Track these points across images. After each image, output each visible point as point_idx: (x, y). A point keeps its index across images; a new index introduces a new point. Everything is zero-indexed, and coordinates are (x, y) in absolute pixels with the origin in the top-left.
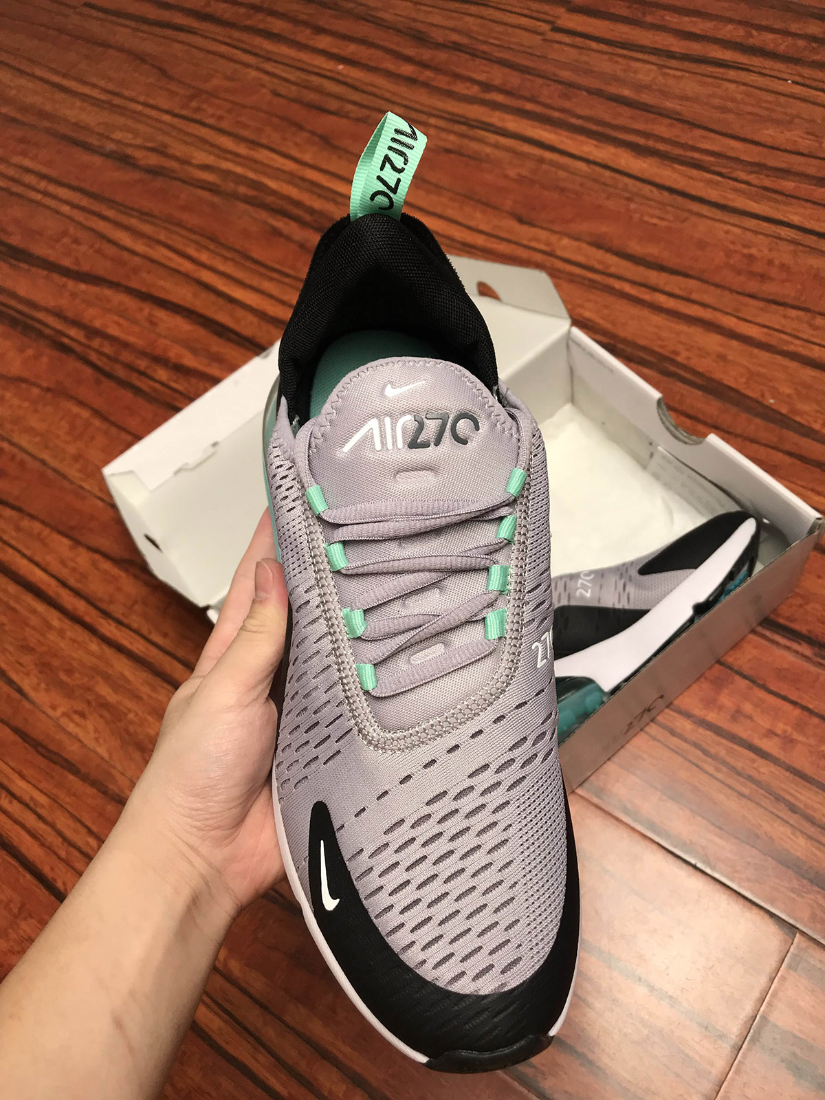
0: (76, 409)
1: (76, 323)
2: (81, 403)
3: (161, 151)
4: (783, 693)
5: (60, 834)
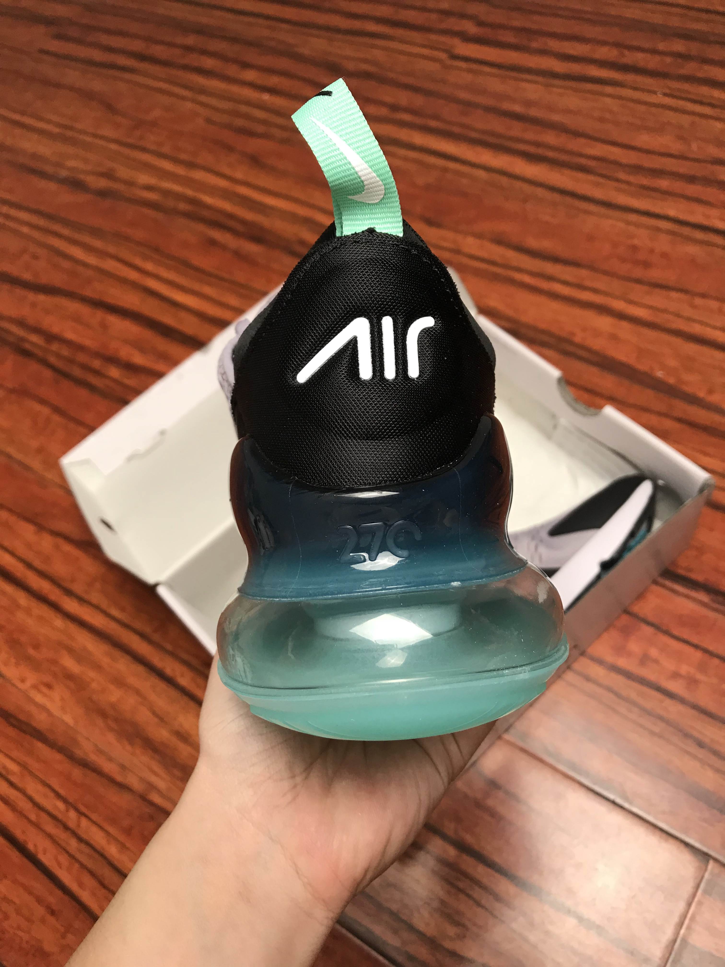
0: (38, 407)
1: (37, 330)
2: (43, 401)
3: (109, 175)
4: (685, 636)
5: (31, 799)
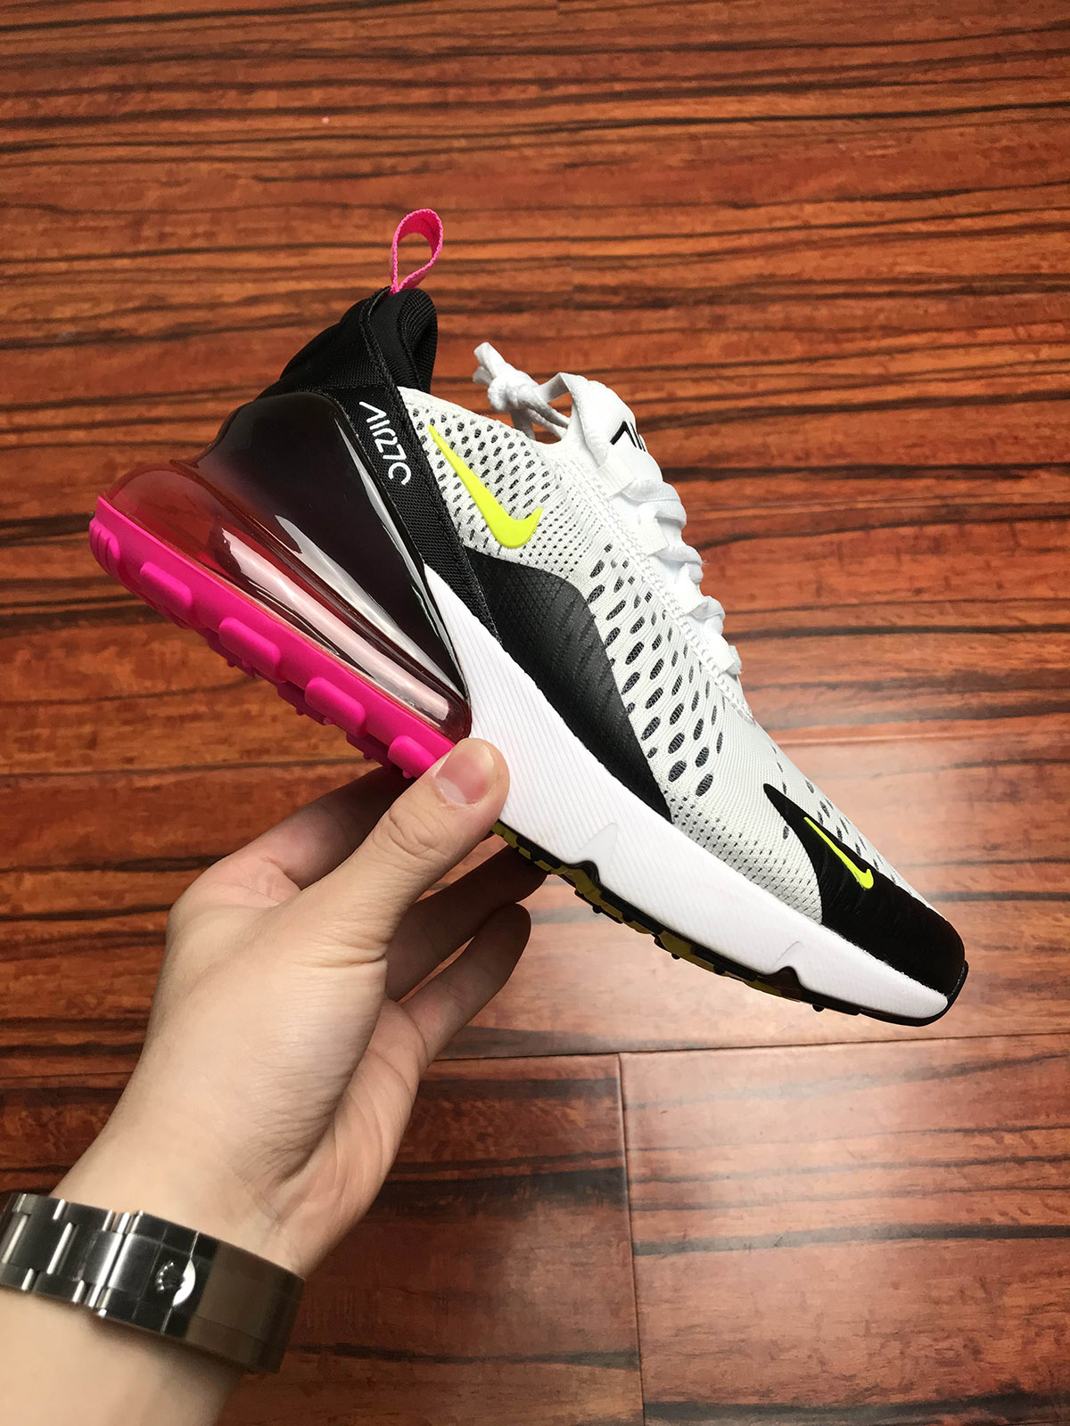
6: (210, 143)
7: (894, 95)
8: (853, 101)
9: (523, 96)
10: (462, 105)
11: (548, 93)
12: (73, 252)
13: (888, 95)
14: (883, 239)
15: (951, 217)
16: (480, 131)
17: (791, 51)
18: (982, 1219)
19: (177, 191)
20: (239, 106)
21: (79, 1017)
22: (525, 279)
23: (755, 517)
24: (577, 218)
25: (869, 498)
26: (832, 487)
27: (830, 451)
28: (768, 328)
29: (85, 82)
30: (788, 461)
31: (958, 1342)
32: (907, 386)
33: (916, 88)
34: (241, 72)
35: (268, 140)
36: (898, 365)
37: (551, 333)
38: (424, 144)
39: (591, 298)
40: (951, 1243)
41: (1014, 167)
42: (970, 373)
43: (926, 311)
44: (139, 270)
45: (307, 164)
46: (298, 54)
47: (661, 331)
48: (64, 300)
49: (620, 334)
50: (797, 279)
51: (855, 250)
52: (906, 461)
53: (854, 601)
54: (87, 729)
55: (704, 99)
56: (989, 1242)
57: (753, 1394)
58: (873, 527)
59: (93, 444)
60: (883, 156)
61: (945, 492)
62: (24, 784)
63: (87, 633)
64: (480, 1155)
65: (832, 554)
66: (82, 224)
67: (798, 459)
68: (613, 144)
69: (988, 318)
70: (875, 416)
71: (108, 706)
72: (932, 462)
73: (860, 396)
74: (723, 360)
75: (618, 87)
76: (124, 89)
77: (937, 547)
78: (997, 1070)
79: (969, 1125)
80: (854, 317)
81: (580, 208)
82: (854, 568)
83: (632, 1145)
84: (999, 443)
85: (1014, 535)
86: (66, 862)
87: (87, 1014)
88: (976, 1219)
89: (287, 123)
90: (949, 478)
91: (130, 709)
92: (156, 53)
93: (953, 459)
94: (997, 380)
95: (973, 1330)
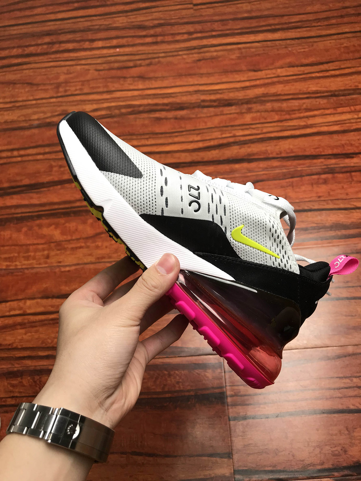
6: (80, 60)
7: (307, 31)
8: (293, 34)
9: (183, 38)
10: (163, 42)
11: (191, 37)
12: (37, 97)
13: (305, 31)
14: (305, 79)
15: (327, 71)
16: (168, 51)
17: (271, 18)
18: (346, 407)
19: (71, 76)
20: (89, 47)
21: (45, 346)
22: (184, 99)
23: (264, 174)
24: (201, 77)
25: (302, 166)
26: (289, 163)
27: (288, 151)
28: (266, 111)
29: (39, 42)
30: (274, 155)
31: (339, 448)
32: (314, 128)
33: (314, 28)
34: (90, 36)
35: (99, 57)
36: (311, 122)
37: (194, 116)
38: (150, 56)
39: (207, 104)
40: (336, 415)
41: (348, 53)
42: (335, 123)
43: (320, 103)
44: (58, 102)
45: (112, 65)
46: (108, 29)
47: (230, 114)
48: (35, 113)
49: (216, 115)
50: (275, 94)
51: (295, 84)
52: (314, 153)
53: (297, 201)
54: (46, 252)
55: (243, 36)
56: (349, 415)
57: (270, 466)
58: (304, 176)
59: (46, 159)
60: (304, 51)
61: (328, 163)
62: (26, 271)
63: (45, 221)
64: (177, 389)
65: (290, 186)
66: (40, 88)
67: (277, 154)
68: (213, 53)
69: (341, 104)
70: (303, 139)
71: (52, 245)
72: (323, 153)
73: (298, 132)
74: (251, 122)
75: (214, 33)
76: (52, 43)
77: (325, 182)
78: (350, 357)
79: (341, 375)
80: (295, 106)
81: (202, 74)
82: (298, 190)
83: (227, 384)
84: (345, 146)
85: (351, 177)
86: (40, 296)
87: (48, 345)
88: (344, 407)
89: (105, 51)
90: (329, 158)
91: (59, 245)
92: (62, 31)
93: (330, 152)
94: (344, 125)
95: (344, 444)
